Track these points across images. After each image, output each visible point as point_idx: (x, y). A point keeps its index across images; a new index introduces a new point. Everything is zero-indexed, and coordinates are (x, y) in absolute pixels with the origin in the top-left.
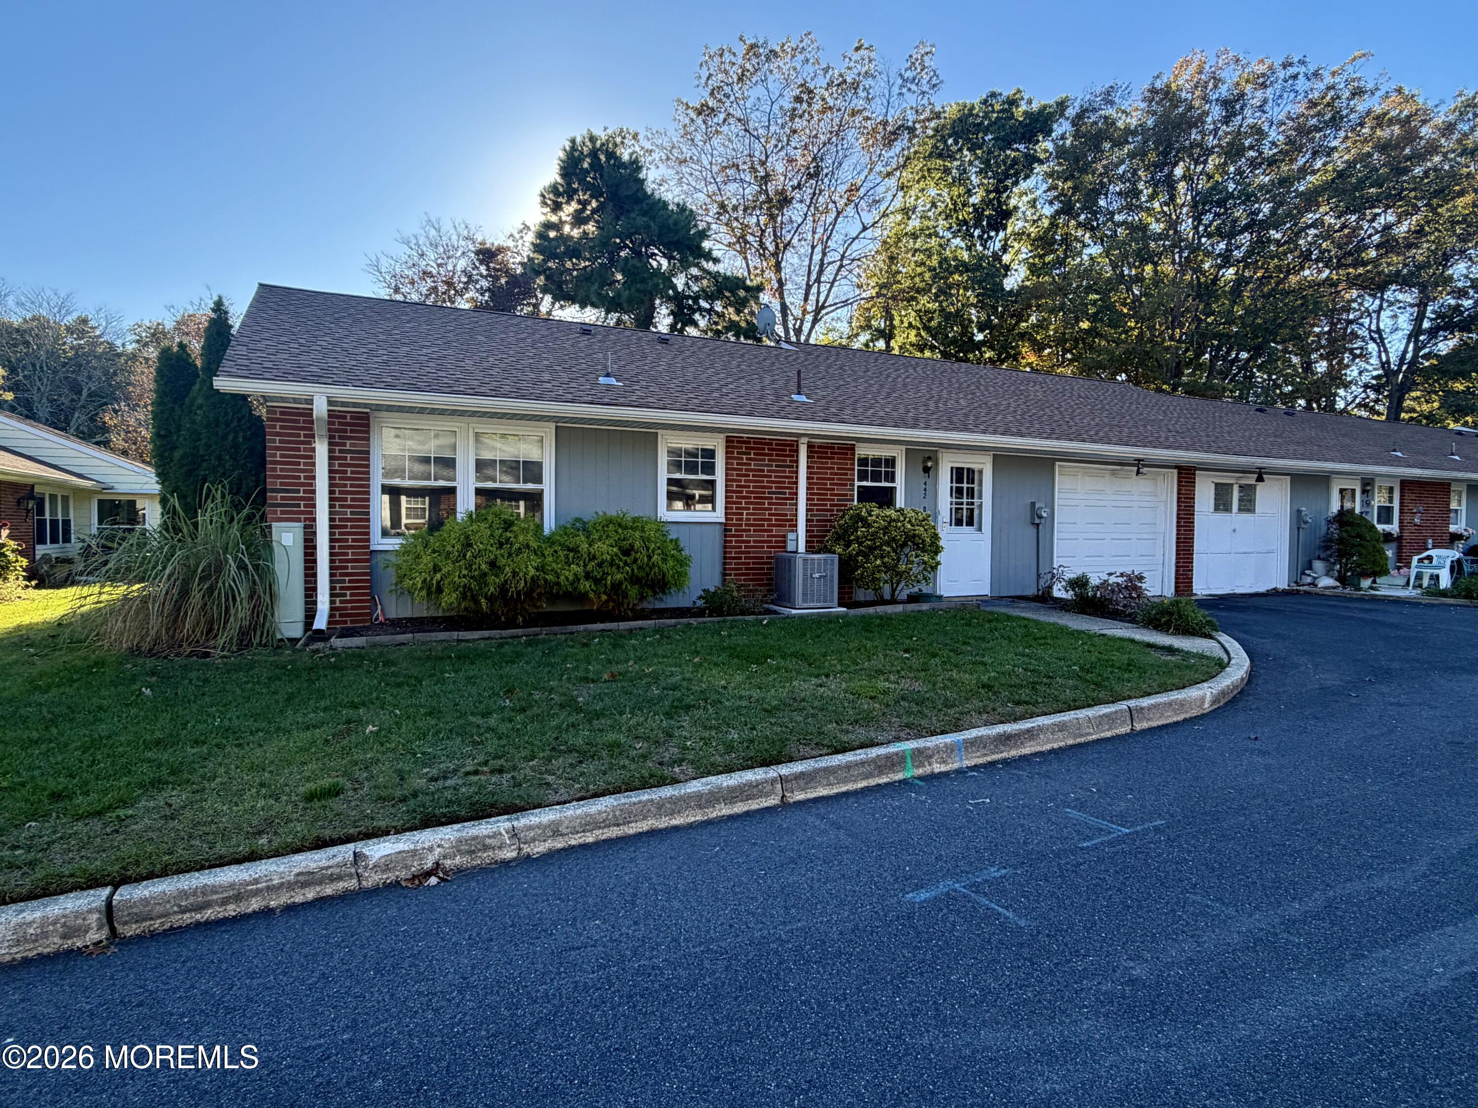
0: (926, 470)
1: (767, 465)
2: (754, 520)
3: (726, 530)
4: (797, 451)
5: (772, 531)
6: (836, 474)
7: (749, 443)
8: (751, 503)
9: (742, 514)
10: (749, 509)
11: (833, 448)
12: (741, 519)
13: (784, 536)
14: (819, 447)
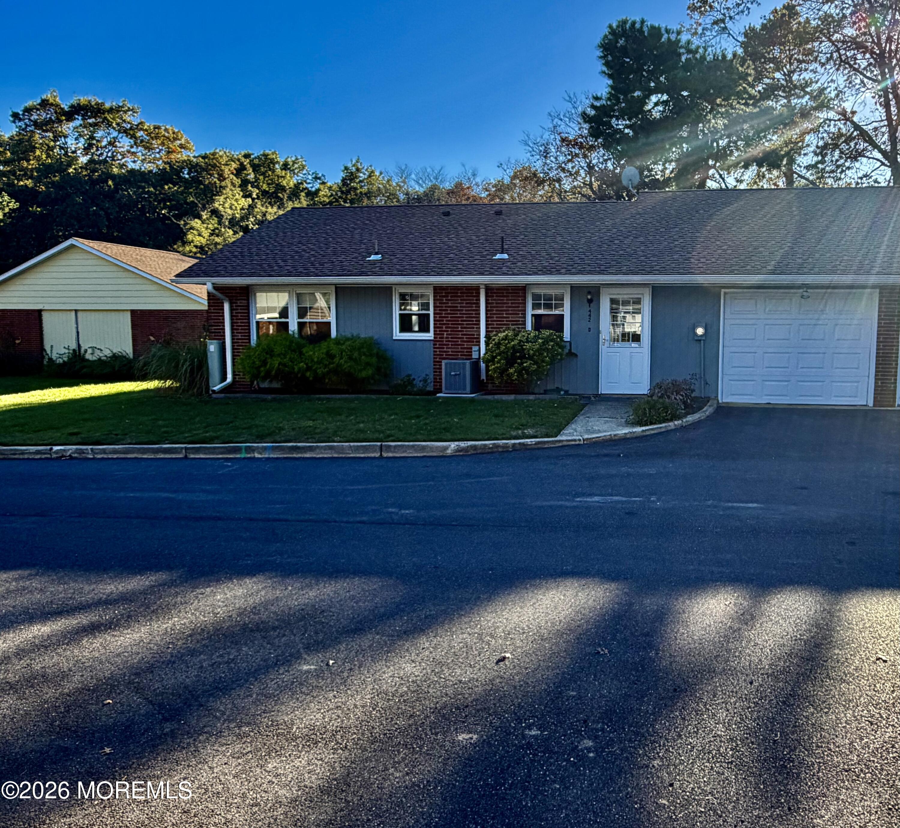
0: (590, 301)
1: (460, 303)
2: (452, 338)
3: (434, 345)
4: (479, 293)
5: (464, 345)
6: (510, 307)
7: (447, 289)
8: (450, 327)
9: (443, 334)
10: (447, 331)
11: (508, 290)
12: (442, 338)
13: (471, 348)
14: (497, 289)
